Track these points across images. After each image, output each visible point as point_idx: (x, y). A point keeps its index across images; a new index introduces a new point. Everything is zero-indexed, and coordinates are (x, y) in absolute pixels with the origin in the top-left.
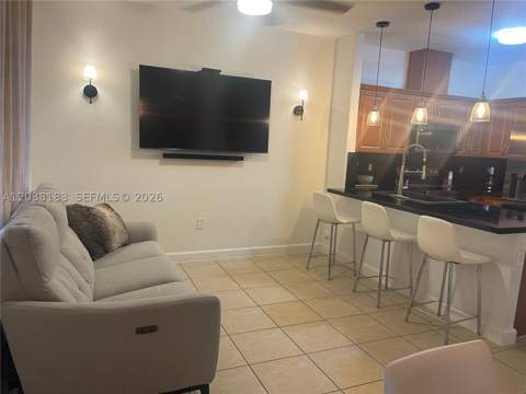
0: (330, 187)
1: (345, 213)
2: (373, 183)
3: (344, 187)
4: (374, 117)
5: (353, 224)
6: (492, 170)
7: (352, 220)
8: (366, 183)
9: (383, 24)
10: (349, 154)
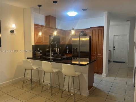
0: (27, 57)
1: (34, 65)
2: (40, 54)
3: (32, 56)
4: (40, 34)
5: (38, 68)
6: (68, 47)
7: (37, 67)
8: (38, 54)
9: (40, 6)
10: (33, 45)
